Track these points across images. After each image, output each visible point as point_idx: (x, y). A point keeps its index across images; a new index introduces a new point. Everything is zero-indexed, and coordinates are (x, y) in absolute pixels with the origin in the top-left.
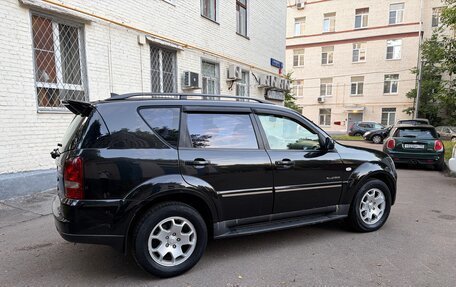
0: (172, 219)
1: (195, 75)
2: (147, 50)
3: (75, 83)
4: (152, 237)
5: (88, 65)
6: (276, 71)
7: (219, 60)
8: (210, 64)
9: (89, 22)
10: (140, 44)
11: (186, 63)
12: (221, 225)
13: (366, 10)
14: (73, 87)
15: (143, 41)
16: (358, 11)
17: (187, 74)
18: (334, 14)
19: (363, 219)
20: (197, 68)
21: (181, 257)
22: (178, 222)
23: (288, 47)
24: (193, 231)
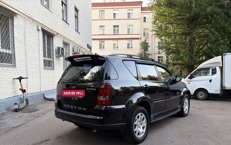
0: (140, 114)
2: (41, 33)
4: (134, 123)
5: (15, 39)
6: (89, 50)
7: (69, 43)
8: (66, 44)
9: (16, 14)
10: (38, 30)
11: (57, 43)
12: (152, 116)
13: (118, 26)
14: (7, 51)
15: (40, 29)
16: (114, 26)
17: (59, 48)
18: (104, 26)
20: (61, 46)
23: (93, 39)
24: (145, 120)
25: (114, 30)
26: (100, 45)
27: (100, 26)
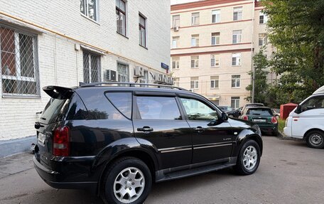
0: (129, 169)
1: (113, 73)
2: (81, 54)
3: (30, 76)
4: (116, 182)
5: (40, 63)
6: (165, 71)
7: (128, 63)
8: (122, 65)
9: (41, 33)
10: (76, 50)
11: (107, 64)
12: (160, 172)
13: (218, 34)
14: (28, 79)
15: (78, 48)
16: (213, 34)
17: (108, 71)
18: (198, 35)
19: (245, 166)
20: (114, 68)
21: (134, 196)
22: (133, 171)
23: (172, 55)
24: (142, 177)
25: (213, 39)
26: (193, 62)
27: (193, 36)
